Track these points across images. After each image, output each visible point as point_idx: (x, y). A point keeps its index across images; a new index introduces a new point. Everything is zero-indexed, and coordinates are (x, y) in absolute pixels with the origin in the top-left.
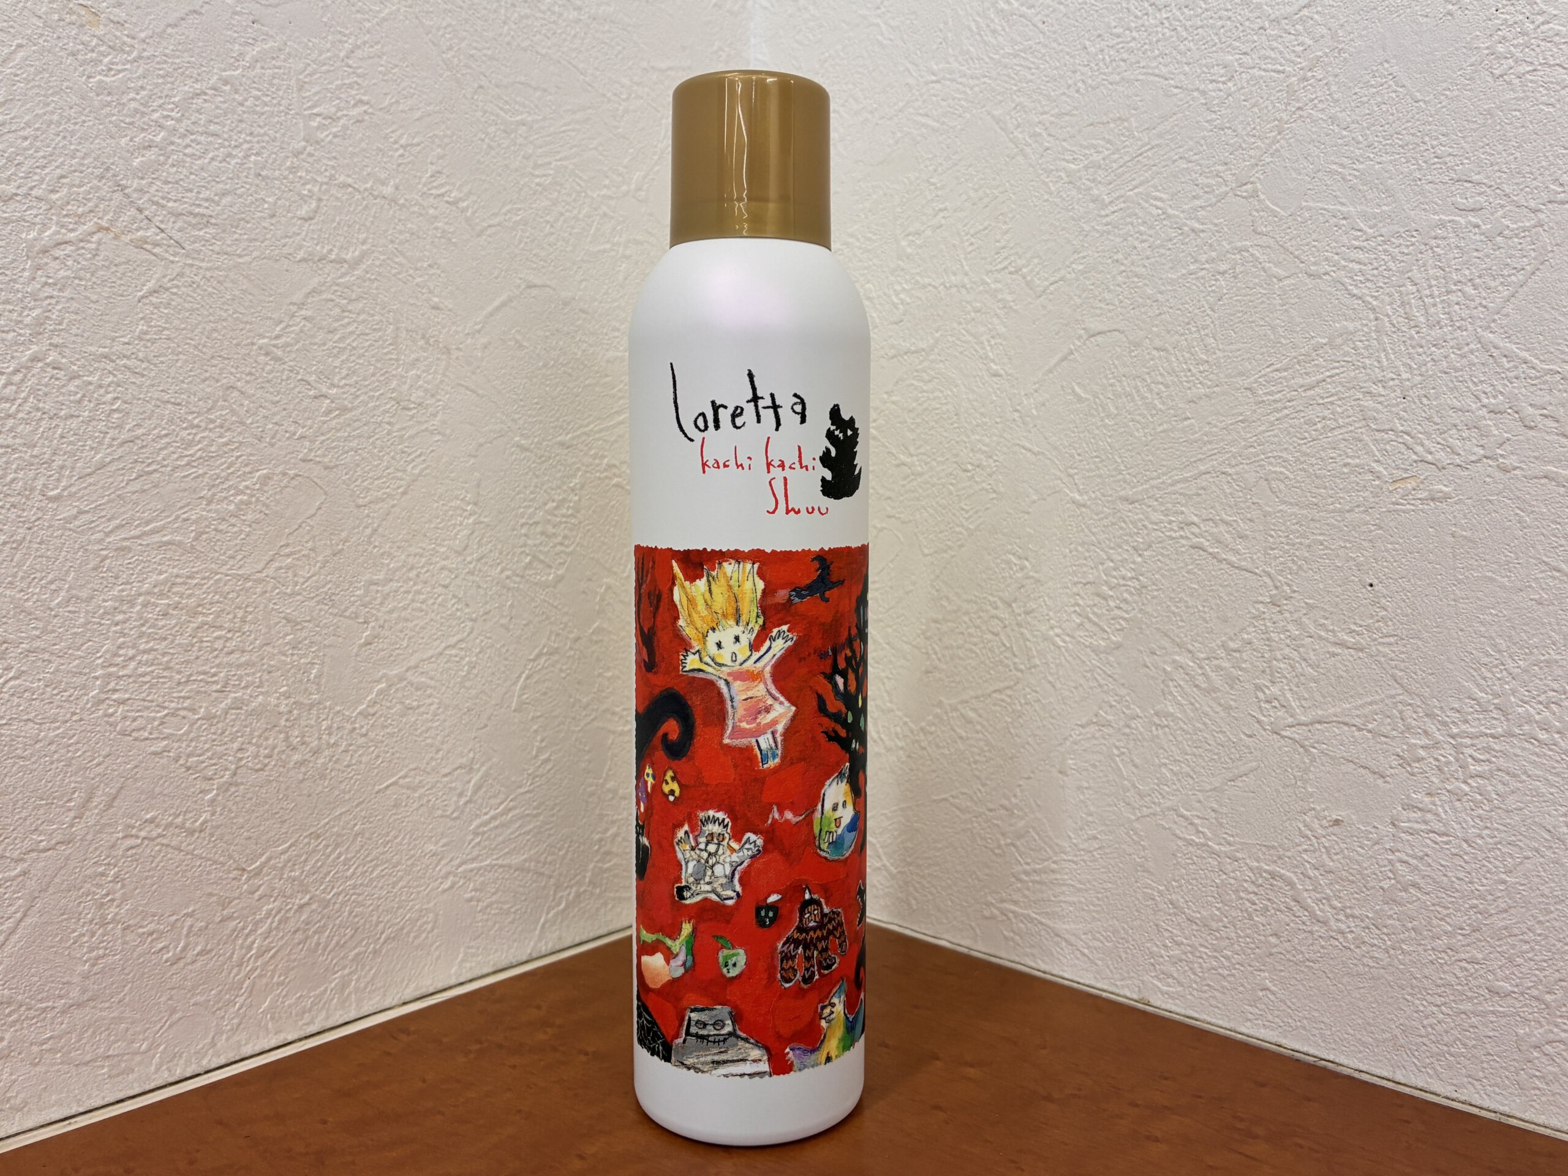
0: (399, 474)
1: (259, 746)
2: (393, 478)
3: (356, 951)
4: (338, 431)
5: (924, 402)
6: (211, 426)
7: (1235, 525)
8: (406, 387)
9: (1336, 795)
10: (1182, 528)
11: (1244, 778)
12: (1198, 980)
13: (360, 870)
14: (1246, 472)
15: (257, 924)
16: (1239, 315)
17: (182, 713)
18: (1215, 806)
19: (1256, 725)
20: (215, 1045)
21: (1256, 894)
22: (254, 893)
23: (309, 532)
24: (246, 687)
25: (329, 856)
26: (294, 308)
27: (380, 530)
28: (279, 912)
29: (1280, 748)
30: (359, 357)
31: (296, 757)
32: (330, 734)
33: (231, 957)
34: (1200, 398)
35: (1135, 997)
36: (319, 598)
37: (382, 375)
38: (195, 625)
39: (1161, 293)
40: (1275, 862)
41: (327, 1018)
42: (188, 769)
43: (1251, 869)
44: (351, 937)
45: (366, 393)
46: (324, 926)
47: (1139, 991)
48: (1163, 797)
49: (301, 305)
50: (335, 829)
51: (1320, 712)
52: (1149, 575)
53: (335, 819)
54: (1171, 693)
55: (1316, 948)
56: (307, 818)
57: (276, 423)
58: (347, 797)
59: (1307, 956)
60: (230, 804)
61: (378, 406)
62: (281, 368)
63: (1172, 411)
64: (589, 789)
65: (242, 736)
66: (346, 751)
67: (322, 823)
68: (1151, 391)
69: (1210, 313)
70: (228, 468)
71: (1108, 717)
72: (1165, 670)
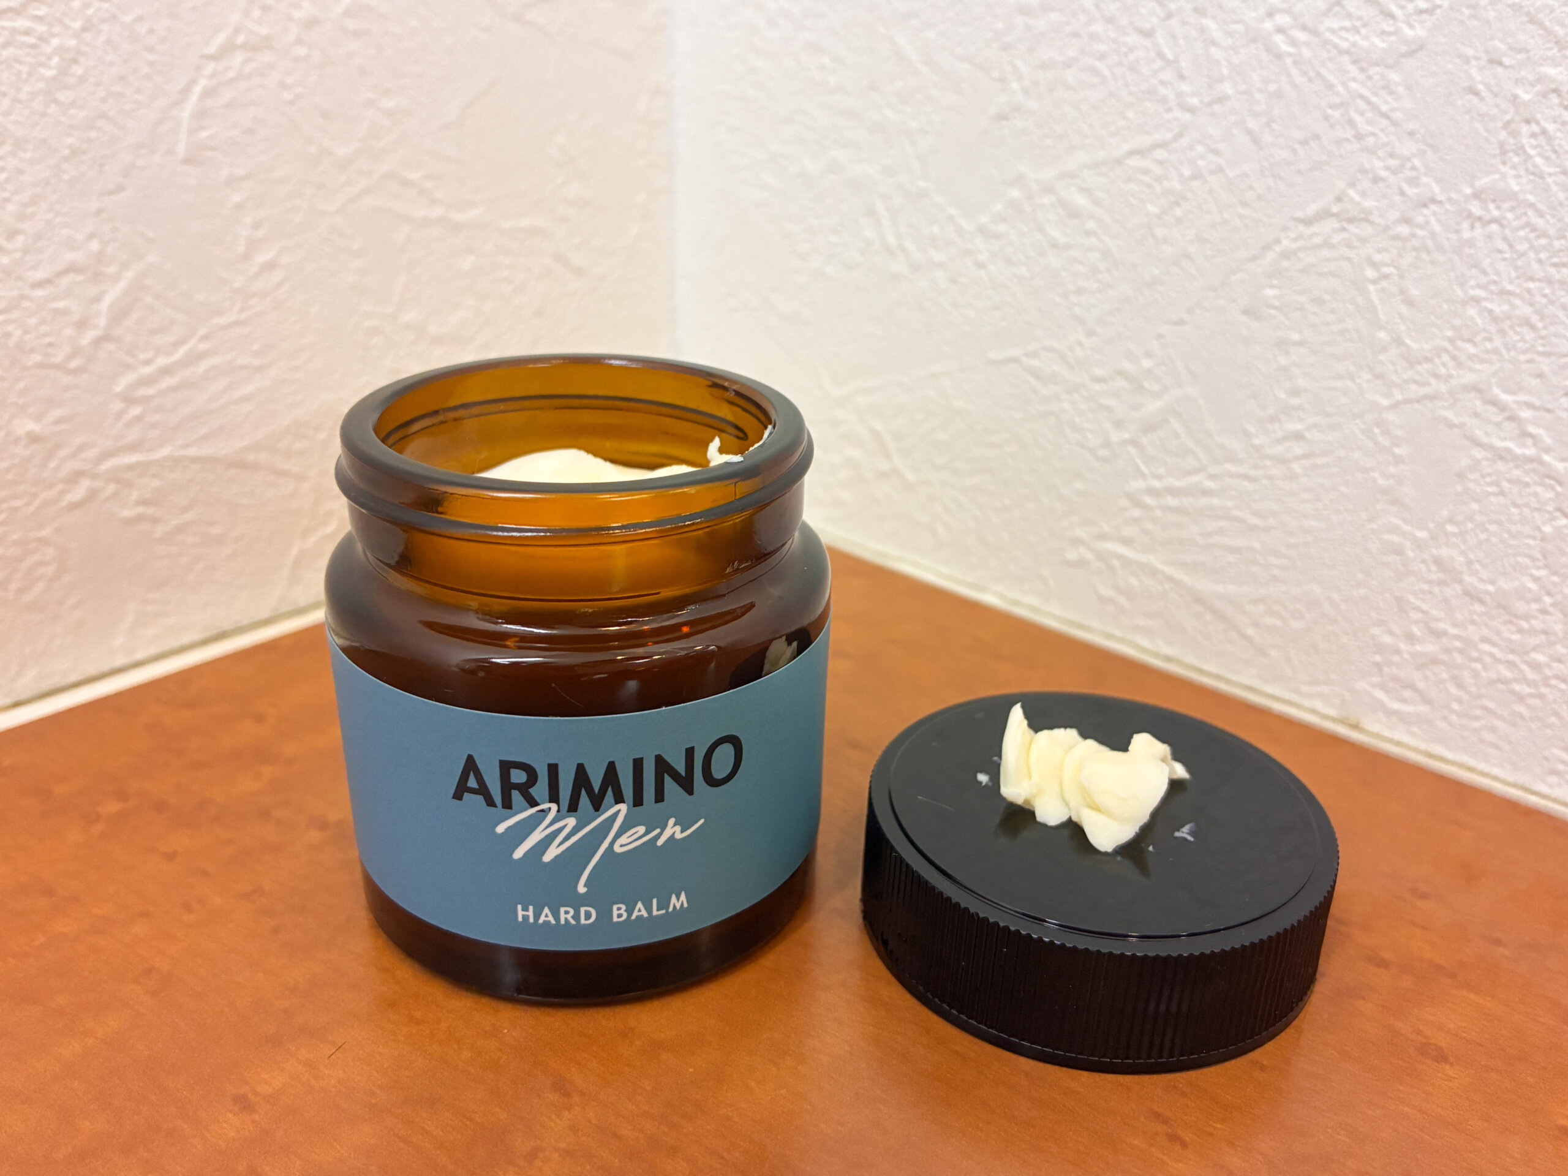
12: (1467, 697)
47: (1345, 706)
71: (1369, 203)
72: (1515, 97)
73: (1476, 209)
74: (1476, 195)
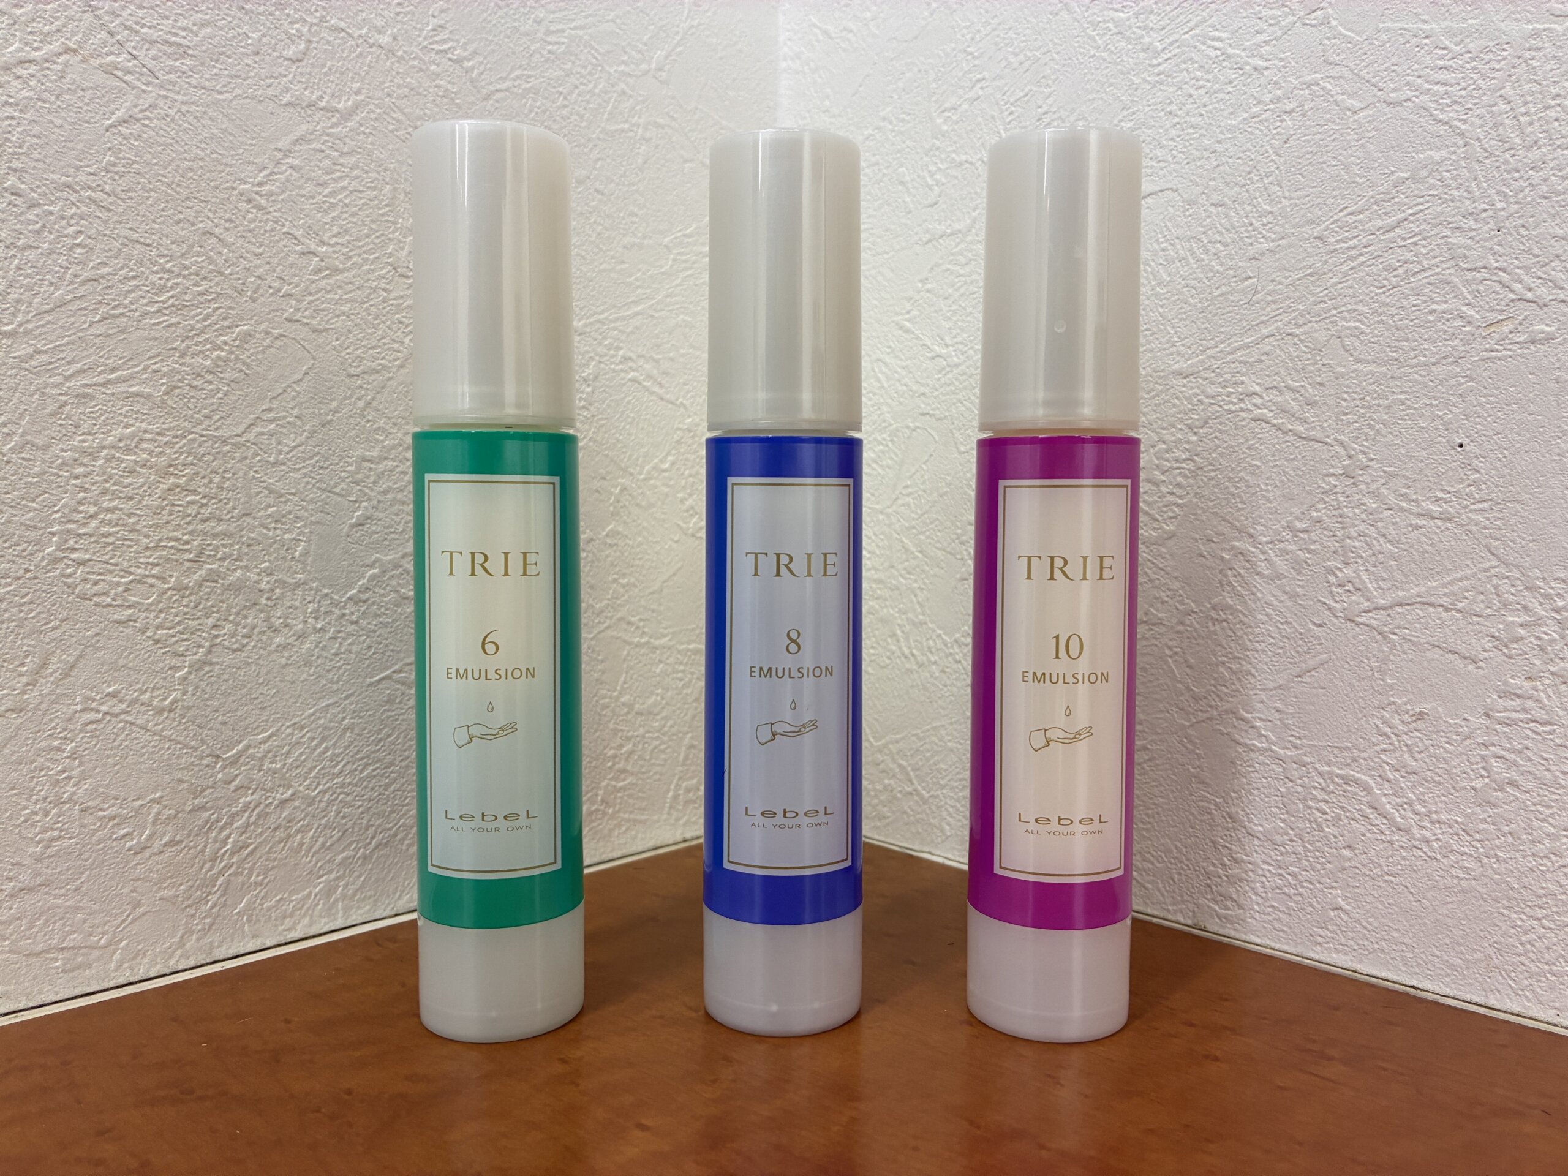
0: (396, 346)
1: (237, 624)
2: (388, 349)
3: (344, 854)
4: (329, 292)
5: (961, 286)
6: (186, 272)
7: (1303, 391)
8: (405, 252)
9: (1421, 685)
10: (1242, 400)
11: (1313, 673)
12: (1260, 901)
13: (349, 767)
14: (1316, 331)
15: (233, 817)
16: (1308, 156)
17: (151, 581)
18: (1279, 706)
19: (1328, 613)
20: (184, 945)
21: (1327, 802)
22: (230, 782)
23: (294, 398)
24: (222, 559)
25: (315, 750)
26: (279, 155)
27: (374, 404)
28: (256, 807)
29: (1354, 637)
30: (353, 215)
31: (278, 640)
32: (316, 618)
33: (203, 851)
34: (1263, 254)
35: (1189, 922)
36: (305, 471)
37: (377, 237)
38: (166, 487)
39: (1219, 142)
40: (1348, 765)
41: (311, 925)
42: (157, 642)
43: (1321, 774)
44: (339, 839)
45: (359, 255)
46: (308, 826)
47: (1194, 915)
48: (1221, 700)
49: (288, 153)
50: (322, 721)
51: (1401, 594)
52: (1205, 454)
53: (322, 710)
54: (1230, 584)
55: (1395, 859)
56: (289, 707)
57: (259, 277)
58: (335, 687)
59: (1386, 869)
60: (203, 684)
61: (373, 271)
62: (265, 218)
63: (1231, 272)
64: (602, 702)
65: (218, 612)
66: (335, 638)
67: (307, 714)
68: (1207, 251)
69: (1274, 157)
70: (205, 320)
71: (1160, 615)
72: (1222, 558)
73: (1213, 614)
74: (1214, 608)
